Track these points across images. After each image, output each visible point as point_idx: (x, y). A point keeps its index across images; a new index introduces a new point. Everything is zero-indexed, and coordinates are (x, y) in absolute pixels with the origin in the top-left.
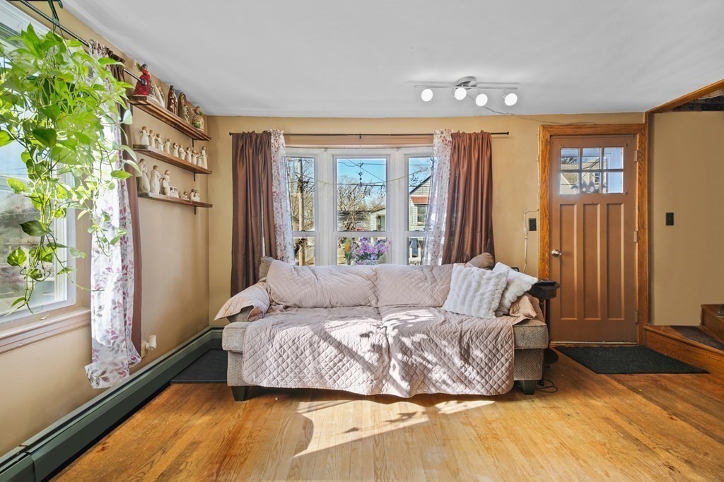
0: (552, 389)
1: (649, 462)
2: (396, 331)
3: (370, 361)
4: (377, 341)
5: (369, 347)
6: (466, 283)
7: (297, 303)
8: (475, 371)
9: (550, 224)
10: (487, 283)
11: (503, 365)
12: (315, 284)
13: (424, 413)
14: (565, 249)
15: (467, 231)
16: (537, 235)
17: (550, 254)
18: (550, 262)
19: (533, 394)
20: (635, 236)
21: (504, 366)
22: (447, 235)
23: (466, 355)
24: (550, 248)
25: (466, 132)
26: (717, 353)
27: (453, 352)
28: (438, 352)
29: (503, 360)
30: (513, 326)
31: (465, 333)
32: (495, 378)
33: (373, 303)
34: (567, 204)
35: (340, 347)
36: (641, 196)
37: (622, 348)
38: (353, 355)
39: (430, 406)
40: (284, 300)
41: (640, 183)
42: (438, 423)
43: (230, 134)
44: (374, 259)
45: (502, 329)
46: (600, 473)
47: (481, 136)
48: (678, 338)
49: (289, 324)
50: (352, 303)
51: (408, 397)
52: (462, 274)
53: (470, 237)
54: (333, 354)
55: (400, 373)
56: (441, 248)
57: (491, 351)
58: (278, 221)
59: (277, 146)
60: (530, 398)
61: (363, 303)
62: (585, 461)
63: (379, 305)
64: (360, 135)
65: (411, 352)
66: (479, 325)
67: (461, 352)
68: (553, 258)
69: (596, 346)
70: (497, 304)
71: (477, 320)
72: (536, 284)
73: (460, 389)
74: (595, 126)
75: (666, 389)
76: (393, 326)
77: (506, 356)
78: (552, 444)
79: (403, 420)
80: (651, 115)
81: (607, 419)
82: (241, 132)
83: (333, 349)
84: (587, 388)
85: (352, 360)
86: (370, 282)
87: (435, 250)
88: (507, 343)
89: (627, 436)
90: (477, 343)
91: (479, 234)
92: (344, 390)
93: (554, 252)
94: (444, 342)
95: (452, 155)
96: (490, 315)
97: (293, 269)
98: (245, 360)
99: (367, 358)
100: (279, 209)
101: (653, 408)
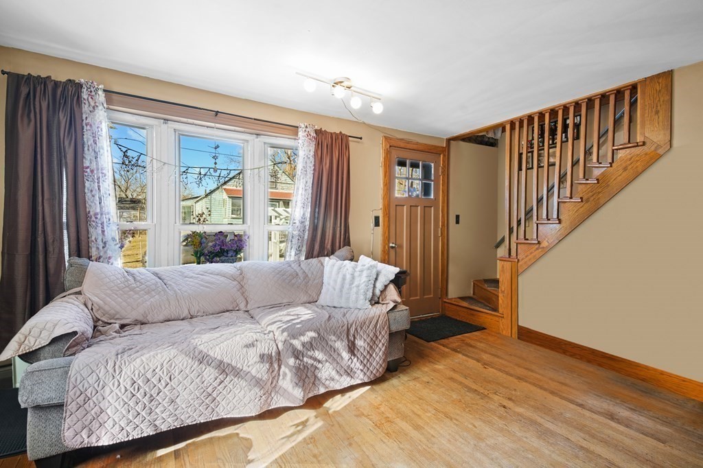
0: (407, 363)
1: (491, 406)
2: (285, 334)
3: (259, 376)
4: (267, 349)
5: (257, 359)
6: (341, 276)
7: (140, 318)
8: (359, 361)
9: (389, 221)
10: (360, 275)
11: (381, 350)
12: (164, 290)
13: (316, 417)
14: (398, 243)
15: (328, 226)
16: (380, 229)
17: (388, 246)
18: (388, 254)
19: (396, 371)
20: (440, 232)
21: (381, 352)
22: (311, 230)
23: (352, 349)
24: (389, 243)
25: (328, 131)
26: (491, 314)
27: (340, 346)
28: (328, 349)
29: (380, 345)
30: (387, 313)
31: (351, 325)
32: (374, 364)
33: (242, 306)
34: (399, 205)
35: (222, 366)
36: (443, 203)
37: (432, 318)
38: (237, 373)
39: (320, 407)
40: (117, 316)
41: (443, 192)
42: (335, 423)
43: (3, 73)
44: (232, 256)
45: (379, 317)
46: (470, 426)
47: (340, 137)
48: (467, 306)
49: (142, 348)
50: (218, 310)
51: (301, 404)
52: (336, 268)
53: (331, 231)
54: (212, 376)
55: (292, 381)
56: (305, 242)
57: (372, 339)
58: (93, 208)
59: (93, 104)
60: (396, 375)
61: (231, 308)
62: (457, 420)
63: (249, 308)
64: (218, 112)
65: (303, 354)
66: (361, 316)
67: (348, 345)
68: (391, 249)
69: (417, 320)
70: (371, 294)
71: (357, 311)
72: (398, 273)
73: (346, 382)
74: (417, 143)
75: (471, 346)
76: (281, 329)
77: (383, 339)
78: (429, 411)
79: (299, 432)
80: (449, 140)
81: (451, 379)
82: (26, 74)
83: (212, 370)
84: (428, 356)
85: (236, 379)
86: (235, 283)
87: (299, 244)
88: (383, 328)
89: (470, 390)
90: (361, 333)
91: (338, 229)
92: (225, 417)
93: (391, 245)
94: (333, 338)
95: (316, 151)
96: (367, 305)
97: (126, 274)
98: (68, 413)
99: (254, 372)
100: (95, 192)
101: (471, 363)
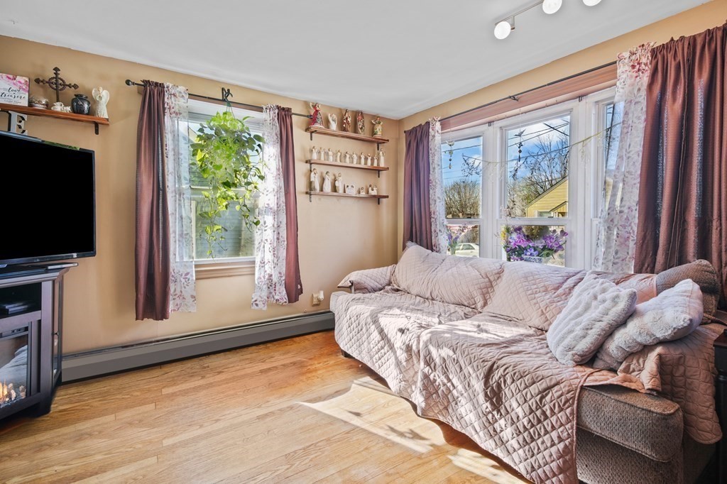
2: (428, 335)
3: (401, 359)
4: (408, 339)
8: (509, 429)
11: (554, 444)
12: (429, 272)
13: (432, 445)
21: (556, 448)
23: (495, 399)
28: (462, 378)
29: (554, 435)
30: (583, 388)
31: (498, 367)
32: (540, 458)
33: (479, 306)
35: (382, 334)
38: (391, 347)
39: (452, 445)
43: (404, 132)
44: (531, 256)
45: (558, 384)
54: (377, 339)
57: (532, 411)
58: (433, 207)
59: (433, 133)
65: (435, 365)
67: (486, 391)
70: (591, 346)
73: (489, 445)
79: (401, 435)
82: (412, 128)
83: (378, 334)
85: (390, 352)
86: (484, 280)
88: (562, 410)
90: (513, 388)
94: (469, 369)
97: (425, 256)
99: (399, 354)
